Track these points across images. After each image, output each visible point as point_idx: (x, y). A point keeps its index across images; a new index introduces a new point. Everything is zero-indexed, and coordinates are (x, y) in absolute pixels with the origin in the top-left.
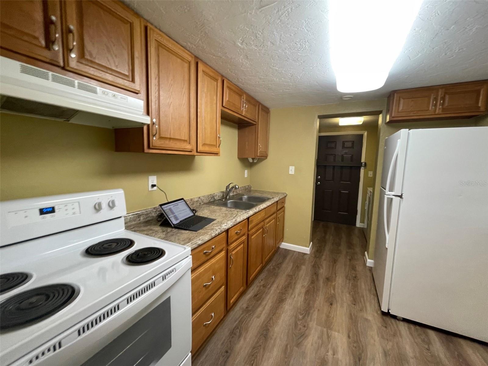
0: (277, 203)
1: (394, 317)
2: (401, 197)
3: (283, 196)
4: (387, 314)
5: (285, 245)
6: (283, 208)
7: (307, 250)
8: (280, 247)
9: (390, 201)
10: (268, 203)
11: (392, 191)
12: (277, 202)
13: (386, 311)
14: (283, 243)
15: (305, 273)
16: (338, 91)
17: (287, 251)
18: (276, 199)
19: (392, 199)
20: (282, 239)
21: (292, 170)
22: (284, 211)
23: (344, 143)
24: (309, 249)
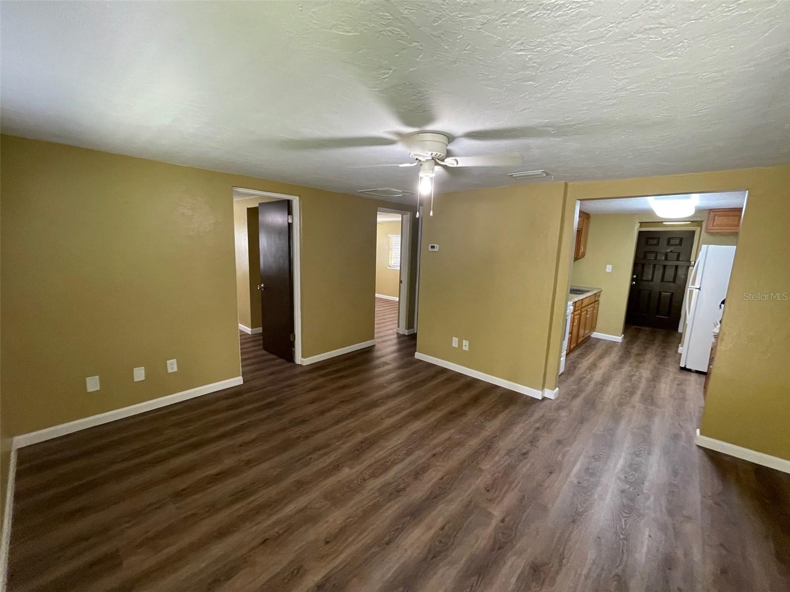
0: (595, 296)
1: (690, 370)
2: (699, 289)
3: (599, 291)
4: (684, 369)
5: (595, 335)
6: (598, 302)
7: (619, 339)
8: (591, 337)
9: (691, 292)
10: (589, 294)
11: (694, 285)
12: (596, 294)
13: (684, 366)
14: (594, 333)
15: (613, 356)
16: (657, 216)
17: (598, 340)
18: (595, 292)
19: (693, 290)
20: (593, 329)
21: (609, 268)
22: (598, 304)
23: (669, 240)
24: (621, 338)
